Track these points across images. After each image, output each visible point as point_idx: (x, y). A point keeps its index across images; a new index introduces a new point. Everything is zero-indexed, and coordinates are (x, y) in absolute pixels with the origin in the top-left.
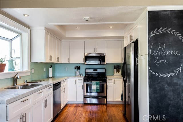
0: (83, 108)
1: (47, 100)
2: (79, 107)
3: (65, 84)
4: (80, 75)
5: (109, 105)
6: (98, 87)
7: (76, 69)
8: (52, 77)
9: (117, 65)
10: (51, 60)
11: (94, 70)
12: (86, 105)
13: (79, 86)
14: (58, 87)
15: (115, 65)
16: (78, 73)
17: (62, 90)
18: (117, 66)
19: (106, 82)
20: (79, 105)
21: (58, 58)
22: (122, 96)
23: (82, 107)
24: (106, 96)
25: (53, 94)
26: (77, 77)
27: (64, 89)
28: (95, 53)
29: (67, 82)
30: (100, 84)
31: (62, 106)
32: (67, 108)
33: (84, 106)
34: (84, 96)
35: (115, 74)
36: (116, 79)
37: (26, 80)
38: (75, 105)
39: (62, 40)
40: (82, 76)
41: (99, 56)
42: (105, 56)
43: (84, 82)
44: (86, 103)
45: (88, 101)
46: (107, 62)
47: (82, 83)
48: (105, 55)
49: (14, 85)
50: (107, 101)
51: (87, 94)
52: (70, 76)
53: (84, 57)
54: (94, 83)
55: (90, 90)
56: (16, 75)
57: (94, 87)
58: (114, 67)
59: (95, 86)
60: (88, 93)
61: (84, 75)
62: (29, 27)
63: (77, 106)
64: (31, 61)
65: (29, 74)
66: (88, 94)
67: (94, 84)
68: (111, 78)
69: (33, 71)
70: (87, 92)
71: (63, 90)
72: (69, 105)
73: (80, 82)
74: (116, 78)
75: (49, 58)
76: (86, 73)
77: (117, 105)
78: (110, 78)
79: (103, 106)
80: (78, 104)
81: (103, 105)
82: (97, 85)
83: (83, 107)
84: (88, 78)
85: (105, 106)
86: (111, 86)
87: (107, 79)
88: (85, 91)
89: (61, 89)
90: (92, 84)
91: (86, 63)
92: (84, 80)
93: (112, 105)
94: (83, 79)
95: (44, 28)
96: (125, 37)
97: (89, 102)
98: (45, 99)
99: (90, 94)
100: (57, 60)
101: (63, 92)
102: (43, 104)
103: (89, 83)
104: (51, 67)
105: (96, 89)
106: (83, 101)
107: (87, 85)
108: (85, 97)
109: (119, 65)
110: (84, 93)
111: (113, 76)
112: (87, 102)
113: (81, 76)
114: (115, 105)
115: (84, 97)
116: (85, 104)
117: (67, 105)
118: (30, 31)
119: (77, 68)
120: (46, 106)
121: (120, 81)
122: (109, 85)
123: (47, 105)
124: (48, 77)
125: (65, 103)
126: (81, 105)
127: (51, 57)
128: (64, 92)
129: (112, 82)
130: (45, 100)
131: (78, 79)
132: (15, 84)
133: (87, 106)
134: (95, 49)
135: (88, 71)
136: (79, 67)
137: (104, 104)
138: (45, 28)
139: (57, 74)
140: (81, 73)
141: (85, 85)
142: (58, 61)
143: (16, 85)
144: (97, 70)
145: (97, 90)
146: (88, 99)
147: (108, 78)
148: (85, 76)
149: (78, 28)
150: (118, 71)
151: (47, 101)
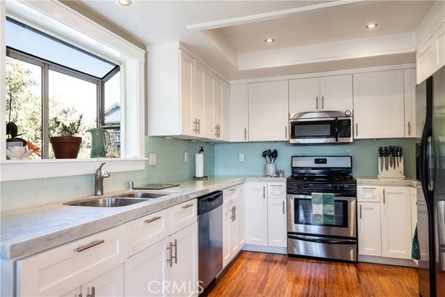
0: (286, 268)
1: (176, 241)
2: (276, 262)
3: (235, 196)
4: (278, 174)
5: (367, 267)
6: (331, 209)
7: (267, 157)
8: (204, 177)
9: (387, 145)
10: (197, 130)
11: (317, 161)
12: (296, 260)
13: (274, 204)
14: (213, 203)
15: (384, 145)
16: (271, 169)
17: (227, 214)
18: (390, 147)
19: (354, 195)
20: (276, 258)
21: (218, 128)
22: (414, 245)
23: (283, 263)
24: (356, 239)
25: (197, 223)
26: (269, 178)
27: (234, 209)
28: (318, 110)
29: (241, 190)
30: (335, 201)
31: (227, 258)
32: (242, 263)
33: (289, 262)
34: (288, 233)
35: (383, 174)
36: (388, 189)
37: (131, 184)
38: (263, 256)
39: (231, 82)
40: (283, 177)
41: (332, 119)
42: (351, 118)
43: (288, 193)
44: (296, 253)
45: (301, 248)
46: (358, 138)
47: (282, 194)
48: (349, 116)
49: (96, 195)
50: (360, 253)
51: (297, 228)
52: (251, 176)
53: (287, 125)
54: (316, 196)
55: (306, 216)
56: (100, 169)
57: (318, 209)
58: (381, 150)
59: (321, 206)
60: (299, 225)
61: (288, 174)
62: (142, 45)
63: (270, 258)
64: (146, 134)
65: (142, 167)
66: (301, 228)
67: (317, 199)
68: (371, 184)
69: (153, 160)
70: (297, 221)
71: (230, 214)
72: (247, 255)
73: (277, 192)
74: (386, 185)
75: (192, 127)
76: (293, 168)
77: (394, 270)
78: (367, 184)
79: (346, 267)
80: (273, 254)
81: (348, 265)
82: (325, 202)
83: (286, 263)
84: (299, 183)
85: (353, 269)
86: (373, 209)
87: (359, 188)
88: (291, 220)
89: (224, 211)
90: (310, 200)
91: (292, 141)
92: (288, 189)
93: (376, 267)
94: (284, 184)
95: (177, 44)
96: (418, 55)
97: (302, 252)
98: (172, 240)
99: (306, 229)
100: (214, 131)
101: (230, 220)
102: (164, 255)
103: (302, 197)
104: (202, 150)
105: (325, 216)
106: (286, 246)
107: (296, 201)
108: (292, 236)
109: (396, 144)
110: (289, 225)
111: (376, 178)
112: (298, 250)
113: (279, 176)
114: (386, 269)
115: (289, 237)
116: (293, 257)
117: (241, 254)
118: (146, 55)
119: (269, 156)
120: (172, 259)
121: (402, 194)
122: (364, 205)
123: (176, 257)
124: (195, 177)
125: (236, 249)
126: (280, 258)
127: (197, 123)
128: (233, 217)
129: (374, 197)
130: (171, 243)
131: (270, 184)
132: (99, 193)
133: (297, 264)
134: (320, 100)
135: (299, 163)
136: (275, 151)
137: (348, 262)
138: (180, 42)
139: (219, 171)
140: (279, 169)
141: (292, 202)
142: (218, 135)
143: (102, 194)
144: (324, 161)
145: (327, 219)
146: (301, 243)
147: (361, 184)
148: (292, 176)
149: (269, 41)
150: (393, 164)
151: (175, 245)
